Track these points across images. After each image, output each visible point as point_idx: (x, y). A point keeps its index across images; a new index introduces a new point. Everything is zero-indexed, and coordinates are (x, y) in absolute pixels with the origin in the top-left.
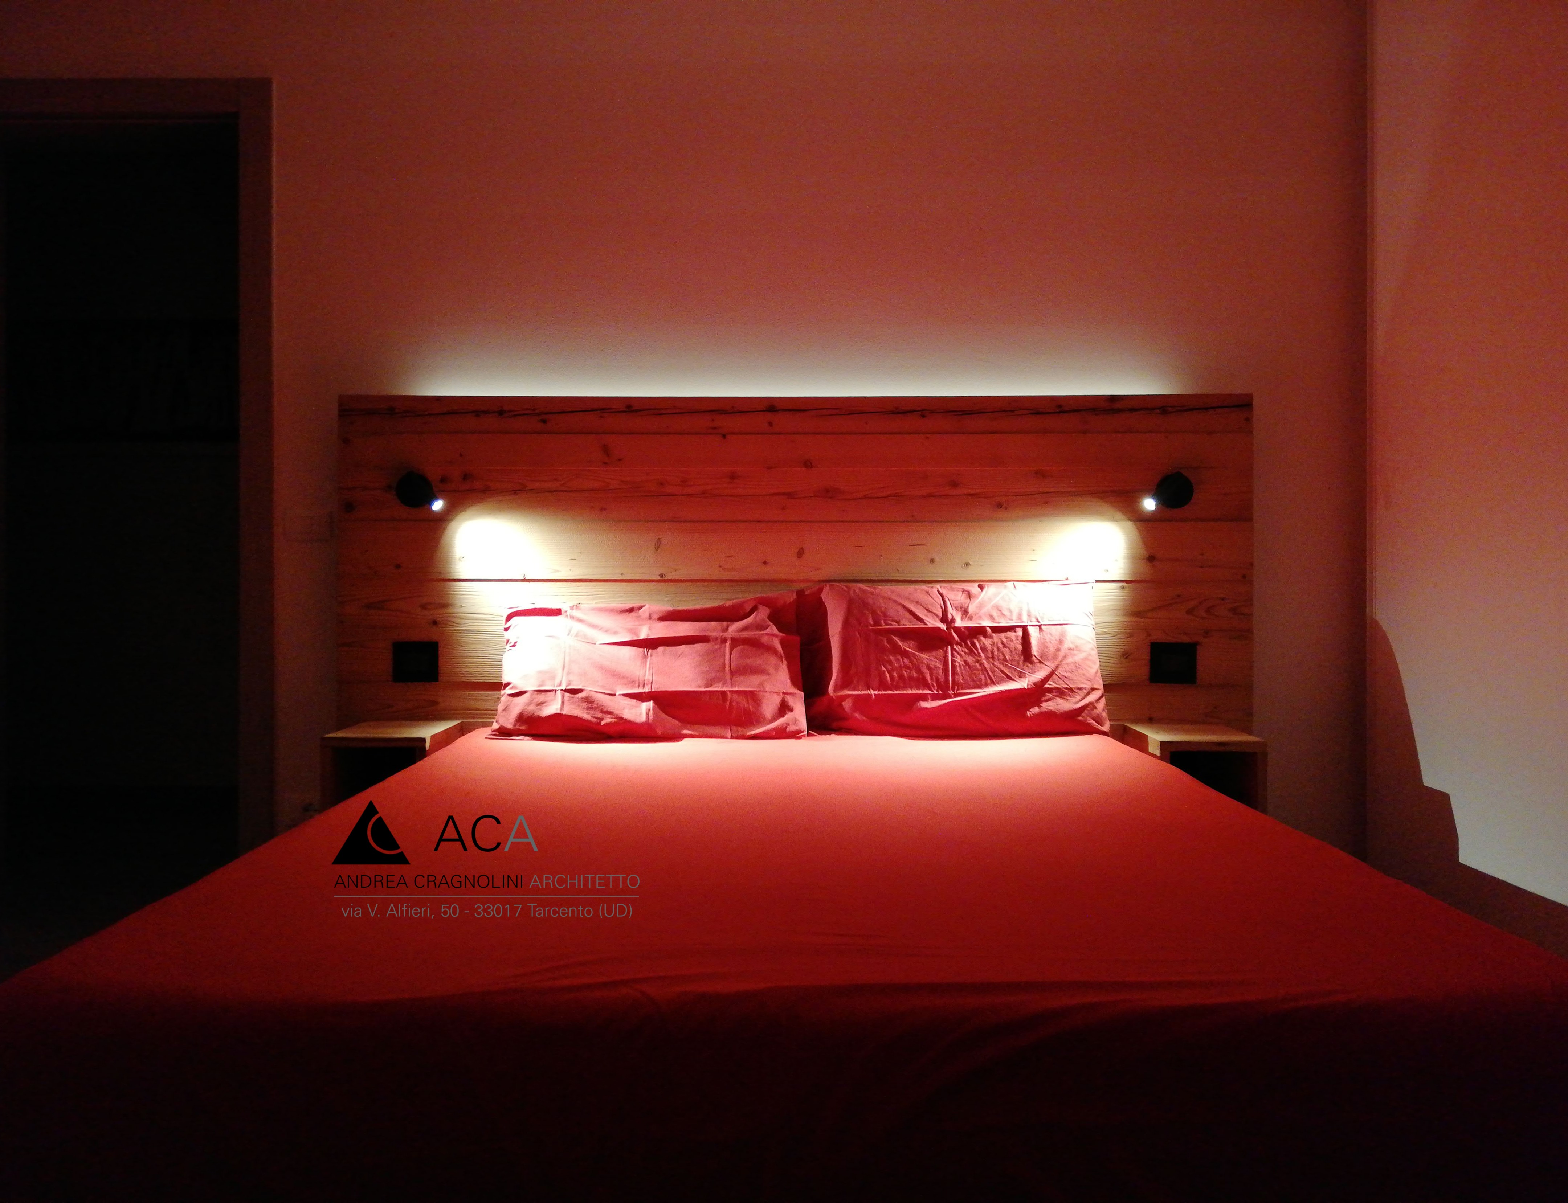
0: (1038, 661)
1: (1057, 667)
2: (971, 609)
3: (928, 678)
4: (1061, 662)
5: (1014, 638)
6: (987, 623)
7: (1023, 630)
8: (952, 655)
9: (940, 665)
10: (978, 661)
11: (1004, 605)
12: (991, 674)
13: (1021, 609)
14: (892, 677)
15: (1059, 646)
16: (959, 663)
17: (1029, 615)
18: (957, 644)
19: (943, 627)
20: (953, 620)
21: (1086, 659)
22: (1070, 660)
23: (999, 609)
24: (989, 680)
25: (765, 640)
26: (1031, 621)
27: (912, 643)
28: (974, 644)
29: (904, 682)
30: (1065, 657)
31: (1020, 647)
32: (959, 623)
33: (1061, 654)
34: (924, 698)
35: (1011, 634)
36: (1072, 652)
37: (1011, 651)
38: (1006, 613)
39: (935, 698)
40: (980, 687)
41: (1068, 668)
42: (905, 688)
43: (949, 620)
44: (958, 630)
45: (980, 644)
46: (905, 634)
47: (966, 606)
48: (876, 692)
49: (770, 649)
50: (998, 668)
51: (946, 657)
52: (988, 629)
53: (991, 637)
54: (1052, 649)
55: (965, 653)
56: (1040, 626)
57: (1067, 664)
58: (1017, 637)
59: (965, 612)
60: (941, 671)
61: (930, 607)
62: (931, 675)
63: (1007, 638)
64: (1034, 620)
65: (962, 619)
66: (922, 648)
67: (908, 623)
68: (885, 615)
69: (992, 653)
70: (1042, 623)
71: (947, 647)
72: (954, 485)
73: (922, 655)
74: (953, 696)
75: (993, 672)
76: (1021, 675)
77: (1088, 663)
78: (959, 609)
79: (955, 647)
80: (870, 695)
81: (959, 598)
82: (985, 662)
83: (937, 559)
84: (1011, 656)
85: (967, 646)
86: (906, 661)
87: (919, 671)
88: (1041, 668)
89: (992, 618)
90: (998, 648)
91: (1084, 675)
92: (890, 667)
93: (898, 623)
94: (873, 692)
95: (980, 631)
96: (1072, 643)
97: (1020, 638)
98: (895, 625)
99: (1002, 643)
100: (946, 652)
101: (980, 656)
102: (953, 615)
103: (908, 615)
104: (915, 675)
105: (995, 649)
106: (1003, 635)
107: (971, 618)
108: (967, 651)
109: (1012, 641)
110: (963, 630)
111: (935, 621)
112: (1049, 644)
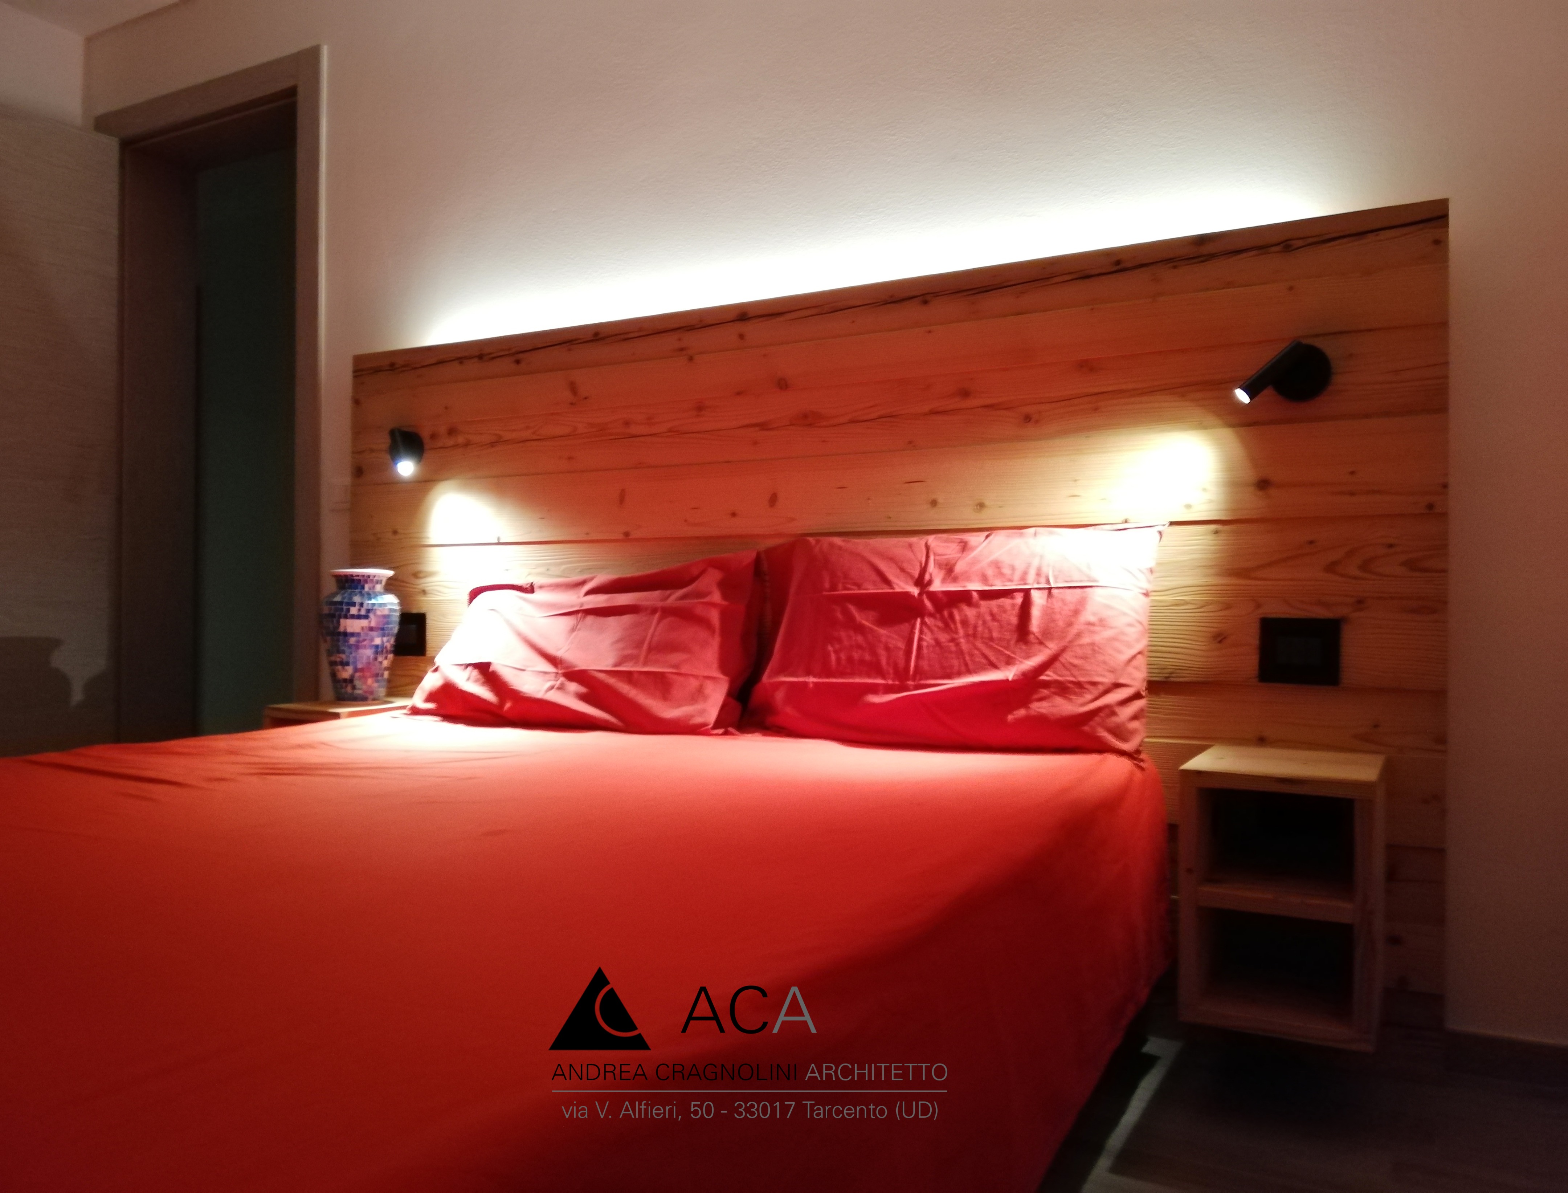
0: (1037, 641)
1: (1063, 650)
2: (959, 568)
3: (884, 662)
4: (1070, 642)
5: (1008, 608)
6: (975, 586)
7: (1024, 595)
8: (921, 632)
9: (901, 645)
10: (953, 640)
11: (1006, 559)
12: (967, 658)
13: (1029, 566)
14: (838, 660)
15: (1073, 620)
16: (927, 641)
17: (1038, 574)
18: (931, 615)
19: (915, 591)
20: (930, 582)
21: (1114, 639)
22: (1086, 640)
23: (997, 565)
24: (963, 668)
25: (699, 611)
26: (1038, 583)
27: (872, 614)
28: (951, 616)
29: (852, 667)
30: (1079, 635)
31: (1014, 620)
32: (937, 586)
33: (1073, 631)
34: (874, 689)
35: (1006, 602)
36: (1092, 628)
37: (1001, 627)
38: (1006, 571)
39: (889, 689)
40: (949, 676)
41: (1079, 652)
42: (852, 674)
43: (925, 582)
44: (932, 596)
45: (960, 616)
46: (865, 602)
47: (954, 562)
48: (815, 680)
49: (704, 622)
50: (978, 649)
51: (912, 633)
52: (975, 594)
53: (977, 606)
54: (1061, 623)
55: (939, 627)
56: (1050, 589)
57: (1081, 646)
58: (1013, 605)
59: (949, 570)
60: (901, 654)
61: (905, 565)
62: (889, 658)
63: (999, 606)
64: (1043, 580)
65: (944, 581)
66: (883, 621)
67: (872, 588)
68: (846, 576)
69: (975, 627)
70: (1053, 586)
71: (916, 620)
72: (965, 394)
73: (882, 631)
74: (911, 688)
75: (972, 655)
76: (1009, 662)
77: (1117, 644)
78: (944, 567)
79: (927, 620)
80: (806, 684)
81: (948, 551)
82: (962, 640)
83: (940, 500)
84: (1000, 632)
85: (943, 619)
86: (860, 639)
87: (874, 653)
88: (1040, 651)
89: (984, 579)
90: (984, 622)
91: (1105, 663)
92: (837, 646)
93: (859, 586)
94: (811, 680)
95: (964, 597)
96: (1094, 614)
97: (1017, 608)
98: (854, 590)
99: (992, 615)
100: (913, 627)
101: (956, 632)
102: (933, 575)
103: (874, 577)
104: (867, 657)
105: (980, 622)
106: (994, 603)
107: (955, 580)
108: (940, 624)
109: (1005, 611)
110: (940, 595)
111: (907, 583)
112: (1058, 617)
